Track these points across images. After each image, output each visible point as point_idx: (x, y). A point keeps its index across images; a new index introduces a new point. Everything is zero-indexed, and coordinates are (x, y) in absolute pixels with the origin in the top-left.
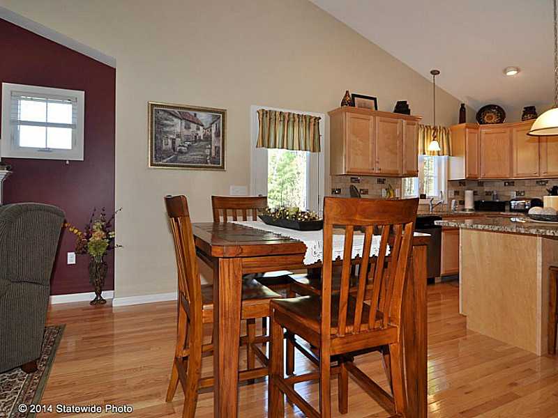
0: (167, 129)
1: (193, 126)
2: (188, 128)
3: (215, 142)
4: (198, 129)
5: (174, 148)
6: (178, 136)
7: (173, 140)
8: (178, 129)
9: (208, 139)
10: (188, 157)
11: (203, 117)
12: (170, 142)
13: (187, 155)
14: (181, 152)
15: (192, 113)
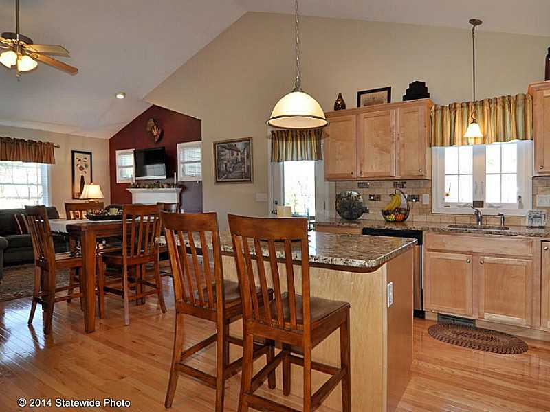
0: (222, 158)
1: (235, 153)
2: (233, 155)
3: (247, 163)
4: (238, 155)
5: (226, 170)
6: (228, 161)
7: (226, 164)
8: (228, 157)
9: (243, 160)
10: (233, 175)
11: (240, 146)
12: (224, 166)
13: (233, 174)
14: (230, 172)
15: (234, 144)
